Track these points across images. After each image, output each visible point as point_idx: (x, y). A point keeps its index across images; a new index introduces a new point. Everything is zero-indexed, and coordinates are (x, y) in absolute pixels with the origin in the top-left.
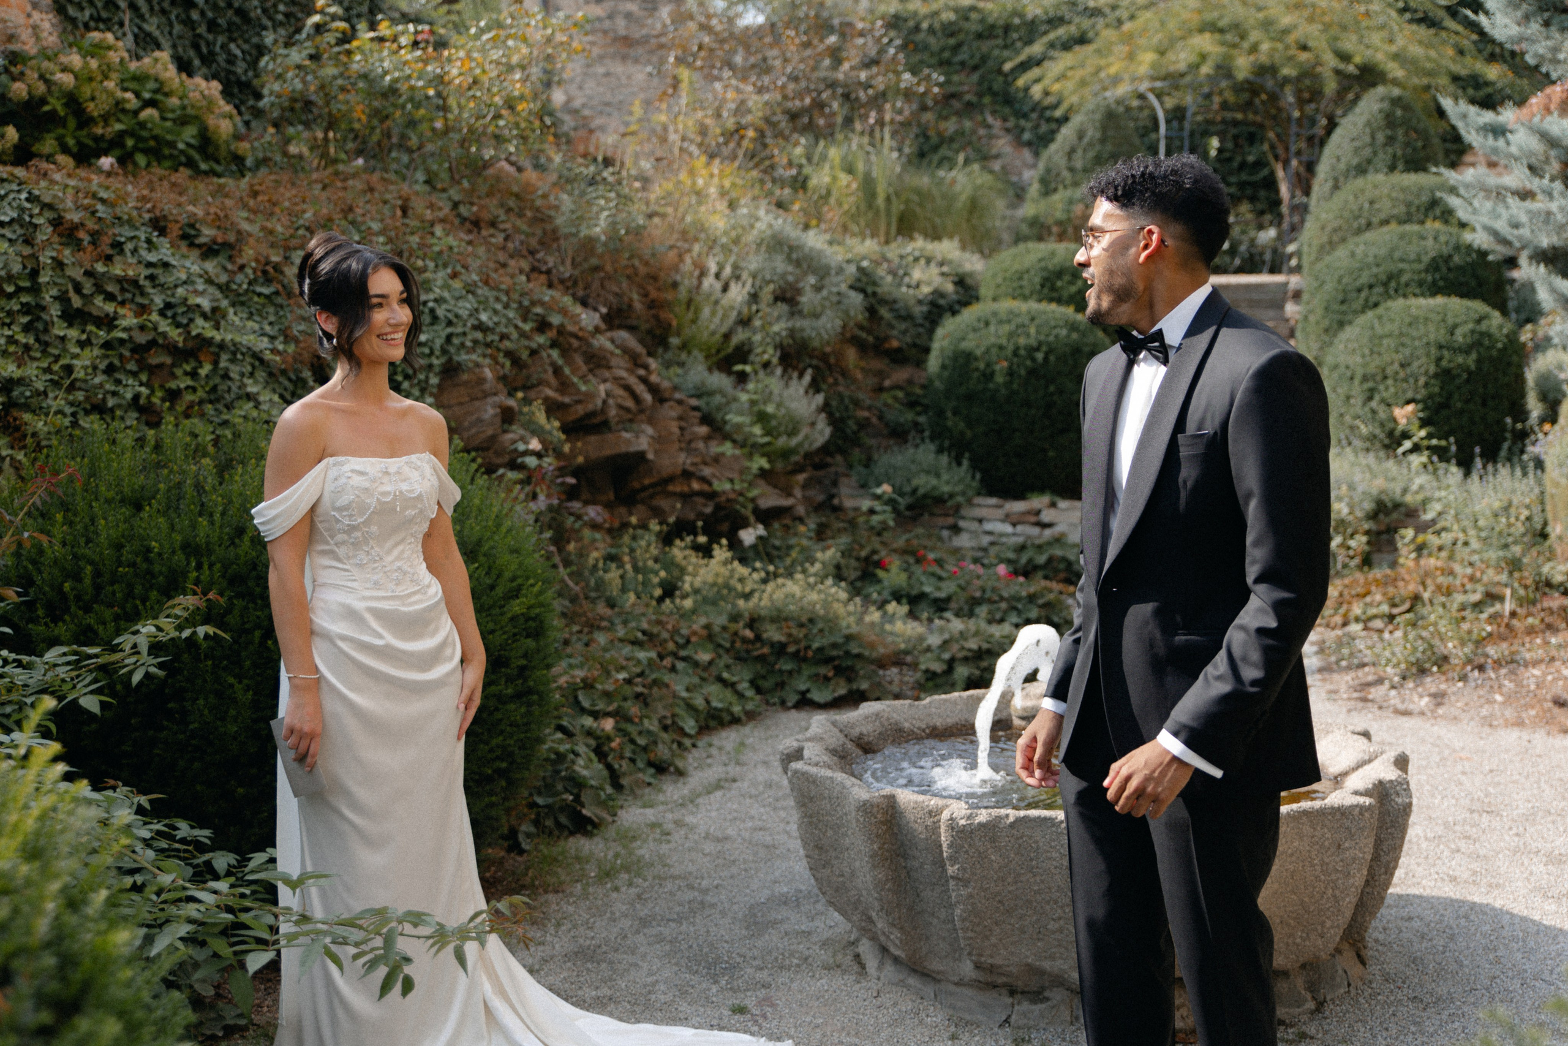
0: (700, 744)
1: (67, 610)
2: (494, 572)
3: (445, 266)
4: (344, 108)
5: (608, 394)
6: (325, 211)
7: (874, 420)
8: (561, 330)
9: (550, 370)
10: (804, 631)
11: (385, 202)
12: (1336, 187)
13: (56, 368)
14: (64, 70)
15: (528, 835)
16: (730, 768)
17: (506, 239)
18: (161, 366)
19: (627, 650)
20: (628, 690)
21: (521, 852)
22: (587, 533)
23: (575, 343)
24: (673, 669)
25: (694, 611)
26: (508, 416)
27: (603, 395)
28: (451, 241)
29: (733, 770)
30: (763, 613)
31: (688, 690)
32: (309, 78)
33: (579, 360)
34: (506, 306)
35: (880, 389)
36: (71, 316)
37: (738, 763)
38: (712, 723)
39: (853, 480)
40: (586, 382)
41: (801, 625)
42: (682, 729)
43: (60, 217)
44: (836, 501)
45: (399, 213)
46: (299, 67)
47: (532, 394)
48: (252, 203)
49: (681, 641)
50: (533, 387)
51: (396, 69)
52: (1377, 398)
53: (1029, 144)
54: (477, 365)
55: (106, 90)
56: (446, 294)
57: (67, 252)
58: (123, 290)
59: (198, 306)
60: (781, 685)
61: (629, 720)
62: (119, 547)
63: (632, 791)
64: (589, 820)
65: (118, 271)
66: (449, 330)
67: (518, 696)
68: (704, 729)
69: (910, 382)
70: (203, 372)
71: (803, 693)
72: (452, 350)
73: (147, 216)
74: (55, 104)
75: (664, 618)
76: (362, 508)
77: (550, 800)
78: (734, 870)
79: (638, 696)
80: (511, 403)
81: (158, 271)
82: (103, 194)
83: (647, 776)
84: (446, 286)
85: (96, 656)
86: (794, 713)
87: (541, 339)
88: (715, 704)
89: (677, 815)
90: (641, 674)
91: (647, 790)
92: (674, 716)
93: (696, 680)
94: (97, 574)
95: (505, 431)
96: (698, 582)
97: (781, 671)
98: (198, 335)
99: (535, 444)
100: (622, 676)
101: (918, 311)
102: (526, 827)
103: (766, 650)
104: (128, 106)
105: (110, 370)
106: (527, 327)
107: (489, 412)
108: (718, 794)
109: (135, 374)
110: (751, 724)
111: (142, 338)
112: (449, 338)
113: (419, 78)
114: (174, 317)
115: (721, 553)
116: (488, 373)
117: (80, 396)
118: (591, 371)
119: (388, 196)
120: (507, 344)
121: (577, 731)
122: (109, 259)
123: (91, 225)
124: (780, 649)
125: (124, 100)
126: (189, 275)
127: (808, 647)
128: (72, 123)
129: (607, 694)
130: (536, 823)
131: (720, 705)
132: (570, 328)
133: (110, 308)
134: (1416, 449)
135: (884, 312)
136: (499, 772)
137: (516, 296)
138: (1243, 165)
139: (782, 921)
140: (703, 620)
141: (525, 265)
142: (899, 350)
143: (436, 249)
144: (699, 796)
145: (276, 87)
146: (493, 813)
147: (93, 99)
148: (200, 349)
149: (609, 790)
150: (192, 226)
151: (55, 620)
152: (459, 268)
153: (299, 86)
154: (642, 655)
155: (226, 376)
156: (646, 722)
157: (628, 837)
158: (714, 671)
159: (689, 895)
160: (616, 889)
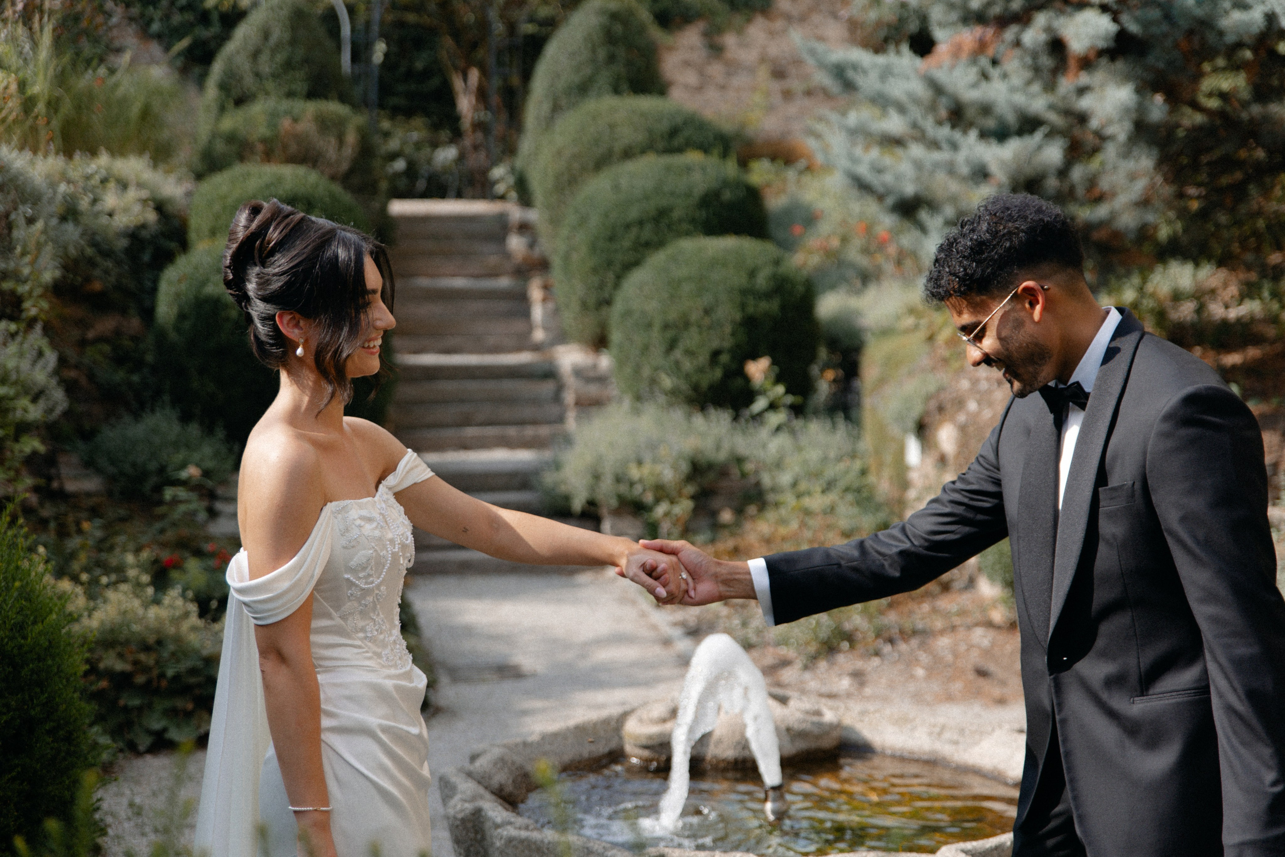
7: (83, 381)
10: (152, 656)
12: (556, 108)
30: (96, 636)
35: (83, 343)
39: (74, 459)
41: (148, 649)
44: (55, 485)
52: (681, 346)
53: (159, 37)
60: (129, 725)
69: (118, 333)
71: (158, 734)
76: (380, 564)
86: (149, 758)
97: (126, 709)
103: (103, 684)
124: (122, 681)
127: (162, 675)
134: (773, 406)
138: (410, 74)
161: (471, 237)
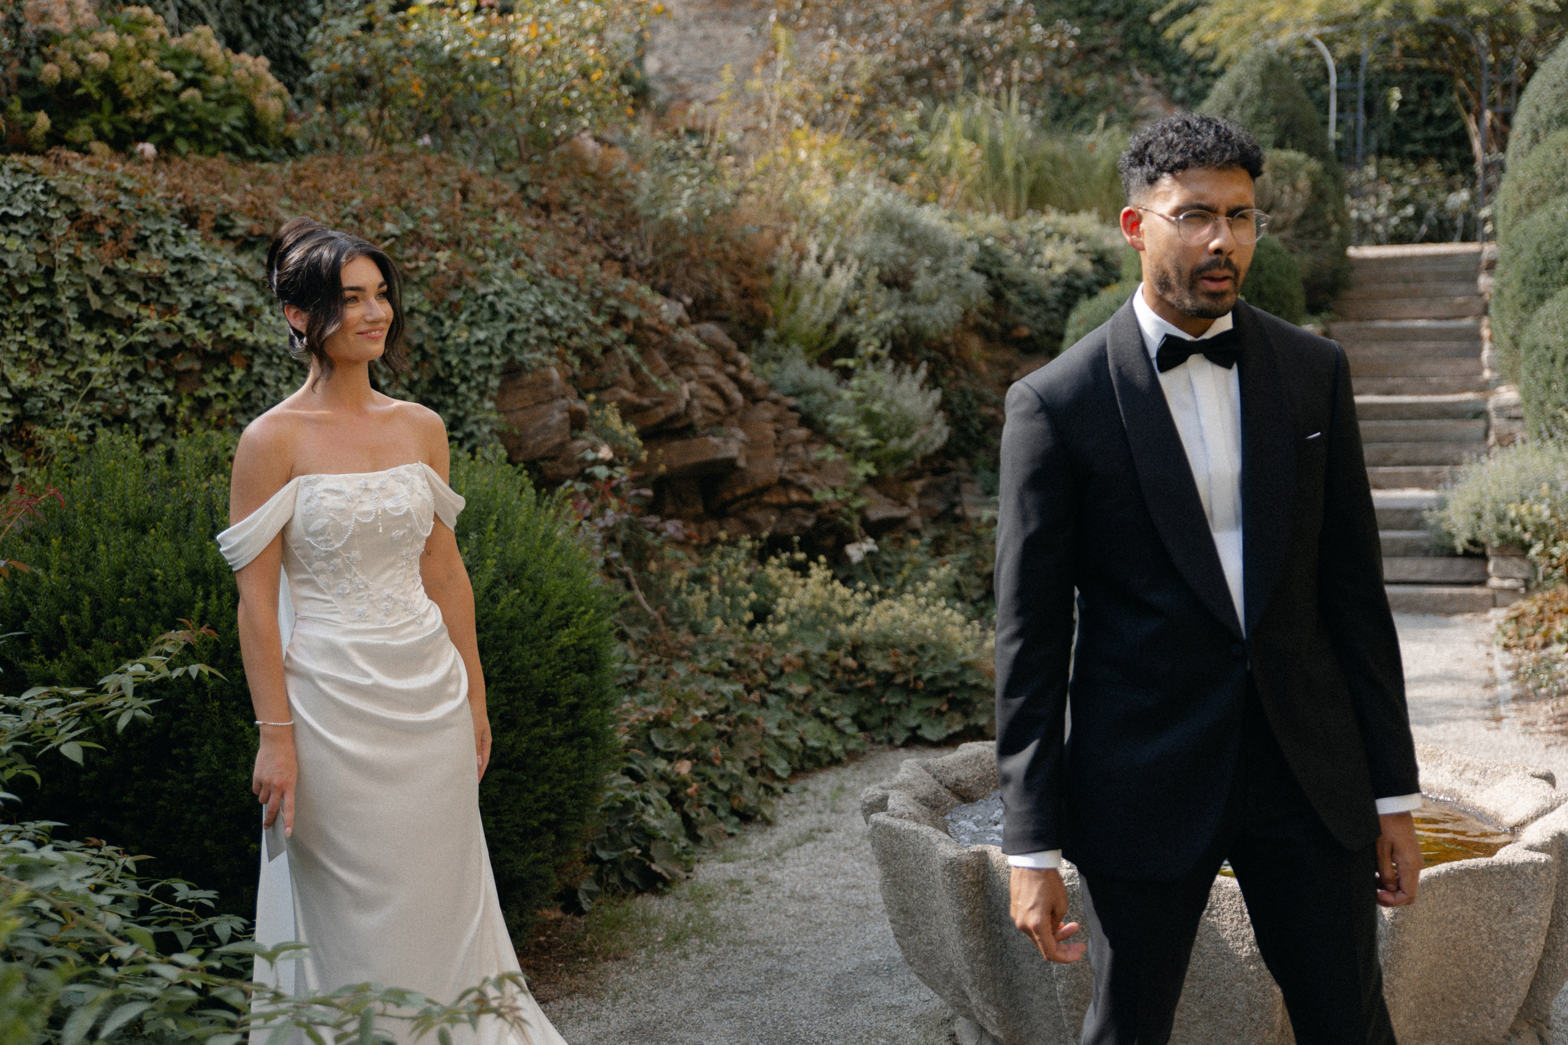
0: (792, 788)
1: (64, 645)
2: (540, 598)
3: (507, 255)
4: (398, 81)
5: (692, 394)
6: (375, 196)
8: (638, 324)
9: (626, 369)
10: (914, 659)
11: (444, 185)
12: (1536, 140)
13: (73, 376)
14: (99, 49)
15: (591, 894)
16: (824, 817)
17: (579, 223)
18: (189, 372)
19: (710, 682)
20: (708, 728)
21: (581, 912)
22: (669, 551)
23: (655, 338)
24: (763, 703)
25: (789, 637)
26: (577, 422)
27: (687, 395)
28: (515, 227)
29: (828, 818)
30: (868, 639)
31: (780, 727)
32: (361, 50)
33: (659, 357)
34: (576, 299)
36: (90, 319)
37: (833, 811)
38: (808, 765)
39: (977, 488)
40: (666, 381)
41: (911, 653)
42: (772, 772)
43: (78, 210)
44: (958, 511)
45: (458, 196)
46: (349, 38)
47: (606, 396)
48: (294, 190)
49: (773, 672)
50: (607, 387)
51: (456, 37)
53: (1181, 101)
54: (543, 365)
55: (143, 70)
56: (507, 287)
57: (86, 248)
58: (147, 288)
59: (229, 305)
60: (888, 721)
61: (709, 762)
62: (120, 575)
63: (712, 842)
64: (659, 877)
65: (140, 268)
66: (511, 326)
67: (568, 738)
68: (798, 772)
70: (235, 378)
71: (914, 730)
72: (515, 349)
73: (177, 207)
74: (90, 87)
75: (754, 646)
76: (339, 532)
77: (615, 854)
78: (820, 935)
79: (721, 735)
80: (581, 406)
81: (186, 267)
82: (127, 184)
83: (731, 825)
84: (508, 278)
85: (82, 698)
86: (902, 750)
87: (615, 334)
88: (812, 743)
89: (761, 871)
90: (726, 710)
91: (730, 841)
92: (762, 756)
93: (790, 716)
94: (97, 605)
95: (574, 438)
96: (793, 605)
97: (887, 705)
98: (230, 337)
99: (605, 453)
100: (700, 713)
101: (1051, 294)
102: (586, 885)
103: (871, 681)
104: (167, 87)
105: (133, 377)
106: (599, 321)
107: (557, 416)
108: (809, 846)
109: (159, 382)
110: (852, 766)
111: (167, 342)
112: (510, 335)
113: (481, 47)
114: (203, 318)
115: (819, 572)
116: (555, 374)
117: (98, 406)
118: (672, 368)
119: (446, 179)
120: (576, 341)
121: (649, 775)
122: (131, 255)
123: (112, 217)
124: (886, 680)
125: (163, 81)
126: (220, 271)
127: (918, 678)
128: (107, 106)
129: (684, 734)
130: (599, 880)
131: (816, 744)
132: (648, 321)
133: (132, 309)
135: (1012, 296)
136: (546, 823)
137: (586, 287)
138: (1430, 119)
139: (870, 994)
140: (799, 648)
141: (598, 251)
142: (1030, 338)
143: (498, 236)
144: (787, 848)
145: (324, 61)
146: (542, 870)
147: (130, 80)
148: (231, 353)
149: (683, 842)
150: (226, 216)
151: (51, 656)
152: (523, 257)
153: (349, 59)
154: (727, 688)
155: (260, 382)
156: (728, 763)
157: (704, 897)
158: (811, 705)
159: (768, 963)
160: (685, 956)
161: (1442, 277)
